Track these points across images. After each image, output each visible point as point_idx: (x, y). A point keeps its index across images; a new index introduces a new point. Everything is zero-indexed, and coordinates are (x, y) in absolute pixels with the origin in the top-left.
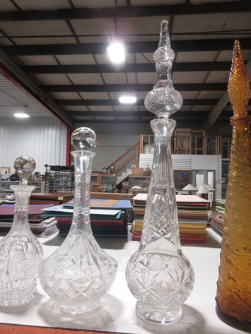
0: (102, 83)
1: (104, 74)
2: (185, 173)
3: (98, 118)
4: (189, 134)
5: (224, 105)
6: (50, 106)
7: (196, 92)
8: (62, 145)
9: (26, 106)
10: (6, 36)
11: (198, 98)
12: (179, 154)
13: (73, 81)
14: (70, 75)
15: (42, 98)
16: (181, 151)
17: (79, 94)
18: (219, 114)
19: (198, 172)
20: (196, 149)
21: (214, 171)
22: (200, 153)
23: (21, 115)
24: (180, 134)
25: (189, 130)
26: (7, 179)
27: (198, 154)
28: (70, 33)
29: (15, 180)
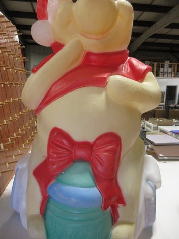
18: (140, 44)
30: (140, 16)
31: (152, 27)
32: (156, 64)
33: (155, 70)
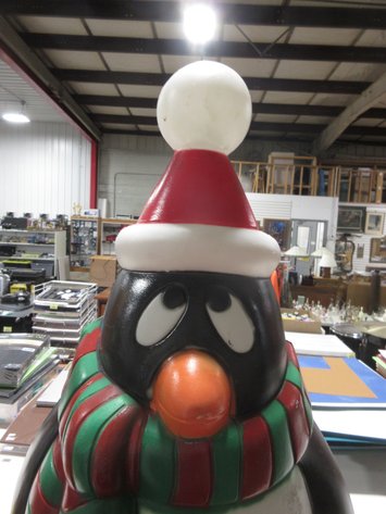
0: (159, 71)
1: (164, 57)
2: (281, 224)
3: (142, 127)
4: (292, 162)
5: (354, 118)
6: (67, 105)
7: (310, 95)
8: (83, 170)
9: (23, 102)
11: (311, 104)
12: (274, 192)
13: (109, 65)
14: (106, 55)
15: (56, 92)
16: (278, 190)
17: (117, 88)
18: (341, 131)
21: (326, 222)
22: (306, 192)
23: (16, 118)
24: (276, 162)
25: (292, 155)
27: (303, 194)
29: (10, 228)
30: (333, 71)
31: (363, 93)
32: (381, 173)
33: (380, 188)
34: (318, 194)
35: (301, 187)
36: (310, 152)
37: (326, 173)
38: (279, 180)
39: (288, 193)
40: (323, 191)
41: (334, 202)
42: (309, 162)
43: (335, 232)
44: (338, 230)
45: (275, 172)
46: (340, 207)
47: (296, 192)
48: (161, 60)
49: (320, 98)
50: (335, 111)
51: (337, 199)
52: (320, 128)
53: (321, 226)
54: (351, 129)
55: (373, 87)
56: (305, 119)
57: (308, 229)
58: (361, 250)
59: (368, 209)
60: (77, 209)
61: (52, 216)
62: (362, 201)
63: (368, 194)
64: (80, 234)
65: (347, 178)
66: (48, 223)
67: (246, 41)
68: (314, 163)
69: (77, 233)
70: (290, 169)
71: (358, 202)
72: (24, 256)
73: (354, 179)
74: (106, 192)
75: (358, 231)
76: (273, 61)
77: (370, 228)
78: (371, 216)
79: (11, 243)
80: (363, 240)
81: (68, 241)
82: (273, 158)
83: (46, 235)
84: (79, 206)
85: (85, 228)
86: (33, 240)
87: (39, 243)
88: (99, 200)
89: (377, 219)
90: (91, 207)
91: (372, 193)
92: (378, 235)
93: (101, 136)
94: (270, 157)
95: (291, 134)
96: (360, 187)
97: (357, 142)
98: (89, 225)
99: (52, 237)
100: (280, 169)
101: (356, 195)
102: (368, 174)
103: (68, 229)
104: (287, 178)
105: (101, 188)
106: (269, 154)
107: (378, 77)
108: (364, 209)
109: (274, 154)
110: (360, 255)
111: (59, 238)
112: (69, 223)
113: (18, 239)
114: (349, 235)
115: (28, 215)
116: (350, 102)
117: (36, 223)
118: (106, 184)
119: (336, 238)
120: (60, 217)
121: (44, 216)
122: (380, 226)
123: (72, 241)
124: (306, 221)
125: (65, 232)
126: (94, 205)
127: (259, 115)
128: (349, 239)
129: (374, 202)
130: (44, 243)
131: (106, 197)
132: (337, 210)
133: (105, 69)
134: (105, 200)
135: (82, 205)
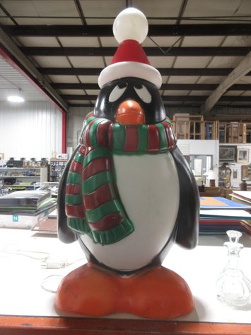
0: (103, 67)
1: (106, 58)
4: (188, 119)
5: (225, 91)
6: (46, 88)
7: (197, 77)
8: (57, 130)
9: (20, 89)
10: (8, 15)
11: (198, 83)
13: (73, 64)
14: (71, 58)
15: (41, 82)
16: (180, 137)
17: (78, 78)
18: (217, 99)
19: (196, 156)
20: (194, 134)
21: (212, 156)
22: (198, 138)
23: (15, 99)
24: (178, 119)
25: (188, 115)
26: (4, 166)
27: (196, 139)
28: (78, 15)
29: (12, 167)
30: (210, 62)
31: (230, 75)
32: (245, 125)
33: (245, 134)
34: (206, 138)
35: (195, 134)
36: (199, 113)
37: (210, 126)
38: (181, 131)
39: (187, 138)
40: (209, 137)
41: (216, 143)
42: (199, 119)
43: (218, 163)
44: (220, 161)
45: (177, 126)
46: (220, 146)
47: (192, 138)
48: (104, 60)
49: (203, 79)
50: (213, 87)
51: (218, 141)
52: (205, 98)
53: (209, 159)
54: (223, 98)
55: (235, 71)
56: (194, 93)
57: (201, 160)
58: (235, 173)
59: (238, 147)
60: (54, 154)
61: (38, 159)
62: (234, 142)
63: (237, 138)
64: (56, 170)
65: (223, 129)
66: (36, 163)
67: (156, 46)
68: (202, 119)
69: (54, 169)
70: (187, 124)
71: (231, 143)
72: (21, 184)
73: (228, 129)
74: (72, 143)
75: (232, 161)
76: (173, 58)
77: (240, 159)
78: (240, 152)
79: (13, 176)
80: (236, 167)
81: (49, 174)
82: (176, 117)
83: (35, 170)
84: (55, 152)
85: (59, 166)
86: (27, 174)
87: (31, 175)
88: (68, 148)
89: (245, 153)
90: (63, 153)
91: (240, 138)
92: (245, 163)
93: (68, 108)
94: (174, 117)
95: (186, 102)
96: (232, 134)
97: (229, 106)
98: (61, 164)
99: (39, 171)
100: (181, 124)
101: (230, 139)
102: (237, 126)
103: (48, 166)
104: (186, 129)
105: (68, 140)
106: (173, 114)
107: (237, 65)
108: (235, 147)
109: (176, 115)
110: (235, 177)
111: (43, 172)
112: (49, 163)
113: (17, 174)
114: (227, 164)
115: (23, 159)
116: (222, 81)
117: (28, 163)
118: (72, 138)
119: (219, 166)
120: (43, 159)
121: (33, 159)
122: (247, 157)
123: (51, 174)
124: (199, 155)
125: (46, 169)
126: (65, 151)
127: (166, 91)
128: (227, 166)
129: (242, 142)
130: (34, 175)
131: (72, 146)
132: (218, 148)
133: (70, 67)
134: (71, 148)
135: (57, 151)
